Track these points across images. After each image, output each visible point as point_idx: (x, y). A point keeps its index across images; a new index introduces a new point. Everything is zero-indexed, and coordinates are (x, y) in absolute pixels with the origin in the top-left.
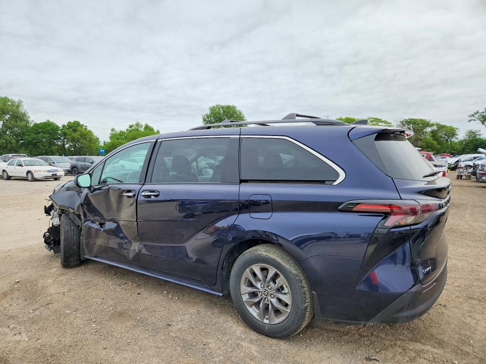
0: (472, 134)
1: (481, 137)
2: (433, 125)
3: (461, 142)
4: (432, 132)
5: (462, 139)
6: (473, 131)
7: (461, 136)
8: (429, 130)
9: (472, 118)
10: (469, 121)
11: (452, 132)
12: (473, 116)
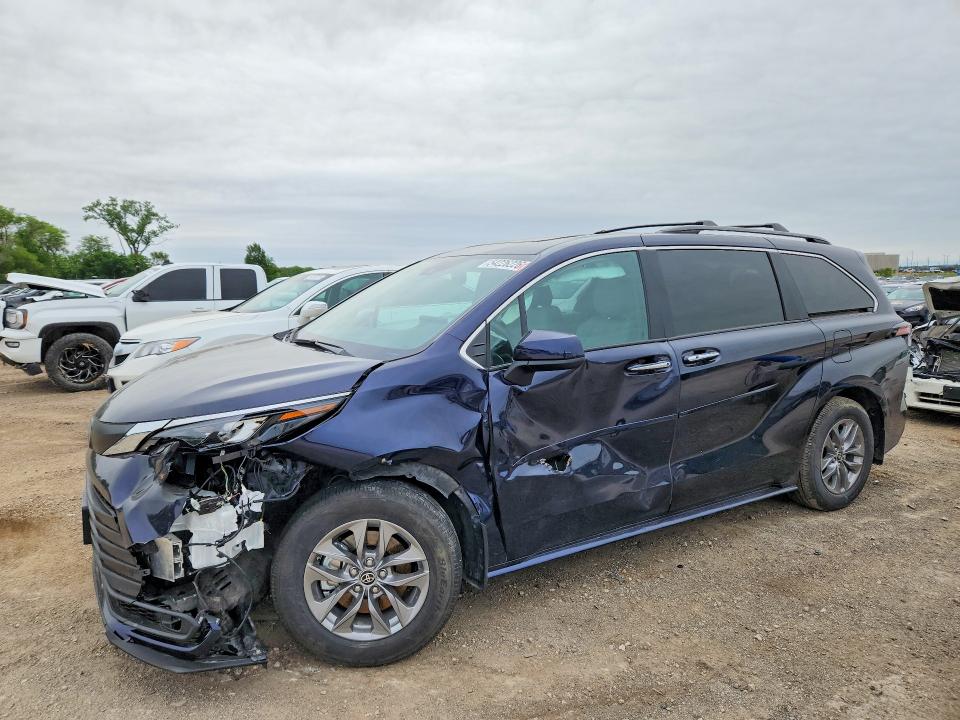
0: (92, 242)
1: (112, 250)
2: (19, 220)
3: (74, 259)
4: (20, 234)
5: (76, 252)
6: (94, 238)
7: (73, 246)
8: (13, 229)
9: (91, 213)
10: (86, 219)
11: (56, 239)
12: (91, 209)
